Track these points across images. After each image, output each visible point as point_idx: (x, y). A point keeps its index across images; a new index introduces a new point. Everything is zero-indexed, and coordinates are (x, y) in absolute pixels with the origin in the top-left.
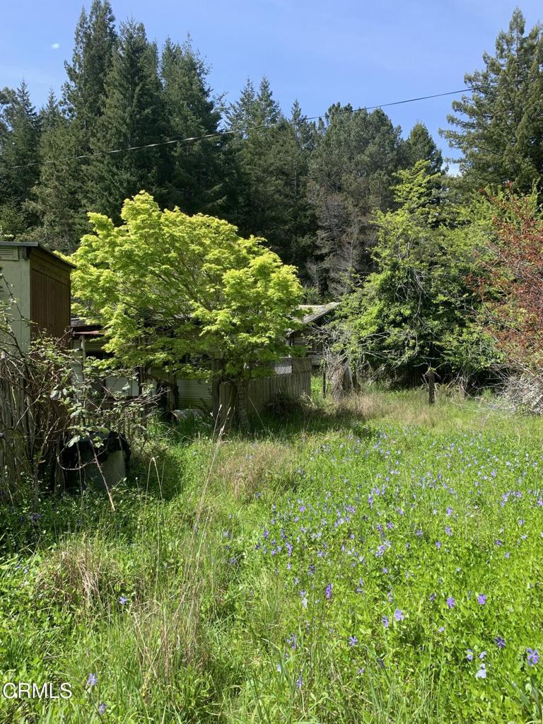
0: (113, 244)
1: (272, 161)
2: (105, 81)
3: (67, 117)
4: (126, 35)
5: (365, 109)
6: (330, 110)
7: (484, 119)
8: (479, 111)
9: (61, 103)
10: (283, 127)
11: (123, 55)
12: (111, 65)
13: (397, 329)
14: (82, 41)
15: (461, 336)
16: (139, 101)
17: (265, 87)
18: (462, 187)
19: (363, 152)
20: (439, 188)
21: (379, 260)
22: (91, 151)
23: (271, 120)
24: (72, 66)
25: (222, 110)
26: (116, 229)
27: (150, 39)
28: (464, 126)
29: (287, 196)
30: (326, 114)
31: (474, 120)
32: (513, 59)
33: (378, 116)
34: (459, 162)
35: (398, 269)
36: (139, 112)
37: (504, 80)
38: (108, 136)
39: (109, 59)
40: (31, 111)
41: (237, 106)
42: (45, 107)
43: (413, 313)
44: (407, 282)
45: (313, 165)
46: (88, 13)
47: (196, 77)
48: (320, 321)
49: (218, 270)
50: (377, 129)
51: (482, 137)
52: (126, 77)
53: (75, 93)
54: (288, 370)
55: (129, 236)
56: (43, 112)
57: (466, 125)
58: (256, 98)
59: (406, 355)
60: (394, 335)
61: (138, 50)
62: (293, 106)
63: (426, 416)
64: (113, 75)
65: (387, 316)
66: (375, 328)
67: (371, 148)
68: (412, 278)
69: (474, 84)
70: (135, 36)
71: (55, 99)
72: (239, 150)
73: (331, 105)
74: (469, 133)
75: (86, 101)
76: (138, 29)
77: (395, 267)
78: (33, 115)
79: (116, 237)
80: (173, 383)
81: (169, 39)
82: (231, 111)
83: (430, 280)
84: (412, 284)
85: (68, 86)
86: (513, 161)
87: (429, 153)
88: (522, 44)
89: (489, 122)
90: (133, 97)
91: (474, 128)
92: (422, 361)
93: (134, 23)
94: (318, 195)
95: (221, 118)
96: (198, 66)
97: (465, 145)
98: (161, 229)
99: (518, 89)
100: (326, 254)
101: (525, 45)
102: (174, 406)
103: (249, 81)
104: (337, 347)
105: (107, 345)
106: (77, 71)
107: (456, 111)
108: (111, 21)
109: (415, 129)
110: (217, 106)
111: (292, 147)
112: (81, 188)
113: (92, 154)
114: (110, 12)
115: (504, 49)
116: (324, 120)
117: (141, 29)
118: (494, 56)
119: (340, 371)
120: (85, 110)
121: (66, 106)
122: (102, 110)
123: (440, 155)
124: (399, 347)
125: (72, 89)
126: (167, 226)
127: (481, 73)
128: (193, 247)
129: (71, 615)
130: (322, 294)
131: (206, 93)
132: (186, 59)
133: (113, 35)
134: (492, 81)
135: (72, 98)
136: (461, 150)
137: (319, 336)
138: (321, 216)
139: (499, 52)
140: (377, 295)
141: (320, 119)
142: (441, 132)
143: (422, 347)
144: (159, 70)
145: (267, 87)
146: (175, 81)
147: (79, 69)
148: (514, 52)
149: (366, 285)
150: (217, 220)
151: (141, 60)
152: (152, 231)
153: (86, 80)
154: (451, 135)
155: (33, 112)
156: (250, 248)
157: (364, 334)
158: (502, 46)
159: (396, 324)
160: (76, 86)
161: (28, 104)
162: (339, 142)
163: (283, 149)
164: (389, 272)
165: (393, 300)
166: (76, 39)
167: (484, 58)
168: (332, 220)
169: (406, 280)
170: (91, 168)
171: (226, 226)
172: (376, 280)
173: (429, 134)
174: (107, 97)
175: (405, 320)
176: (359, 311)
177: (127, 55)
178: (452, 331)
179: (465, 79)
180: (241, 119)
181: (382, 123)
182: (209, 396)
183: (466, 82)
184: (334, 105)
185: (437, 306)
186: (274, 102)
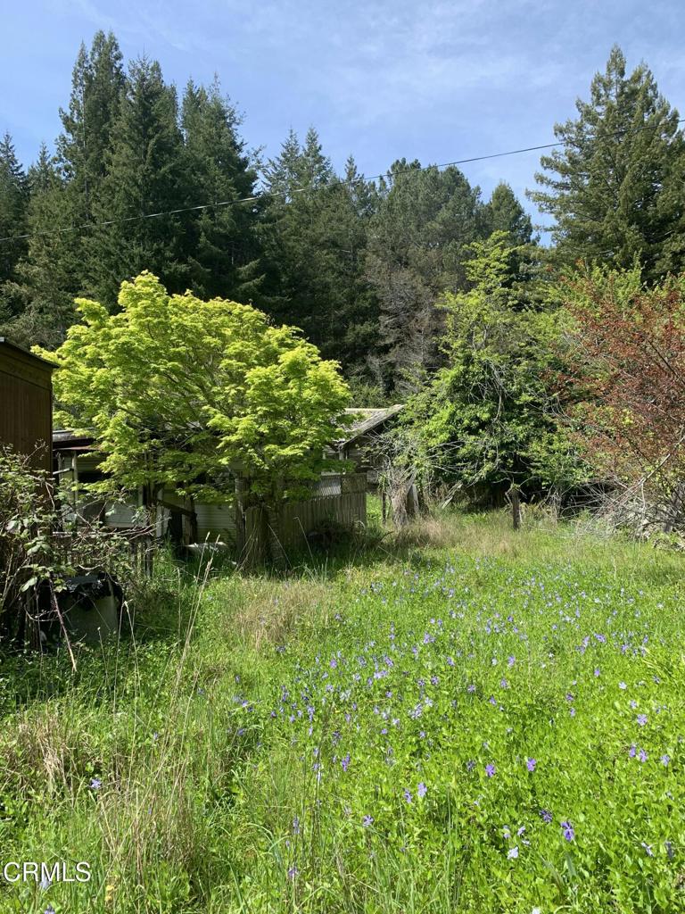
0: (107, 337)
1: (322, 230)
2: (110, 133)
3: (63, 178)
4: (137, 77)
5: (436, 167)
6: (393, 167)
7: (580, 179)
8: (572, 168)
9: (55, 160)
10: (336, 187)
11: (133, 101)
12: (118, 113)
13: (473, 437)
14: (81, 84)
15: (551, 444)
16: (153, 157)
17: (312, 139)
18: (556, 261)
19: (433, 218)
20: (528, 262)
21: (448, 353)
22: (93, 220)
23: (320, 180)
24: (69, 114)
25: (259, 168)
26: (113, 318)
27: (167, 82)
28: (555, 187)
29: (341, 273)
30: (388, 172)
31: (567, 180)
32: (612, 107)
33: (451, 175)
34: (551, 229)
35: (473, 363)
36: (154, 171)
37: (602, 132)
38: (115, 200)
39: (116, 106)
40: (17, 170)
41: (277, 163)
42: (36, 165)
43: (493, 416)
44: (484, 379)
45: (373, 235)
46: (89, 49)
47: (226, 129)
48: (380, 428)
49: (241, 367)
50: (451, 190)
51: (579, 200)
52: (137, 128)
53: (73, 148)
54: (336, 490)
55: (128, 327)
56: (33, 171)
57: (557, 186)
58: (301, 152)
59: (485, 469)
60: (470, 443)
61: (152, 95)
62: (347, 163)
63: (506, 544)
64: (121, 125)
65: (460, 421)
66: (445, 436)
67: (444, 214)
68: (489, 373)
69: (566, 136)
70: (148, 77)
71: (47, 155)
72: (280, 217)
73: (395, 161)
74: (563, 195)
75: (87, 157)
76: (152, 69)
77: (468, 360)
78: (19, 174)
79: (110, 328)
80: (190, 510)
81: (192, 82)
82: (270, 169)
83: (511, 375)
84: (489, 380)
85: (64, 139)
86: (616, 229)
87: (515, 219)
88: (622, 88)
89: (586, 182)
90: (146, 152)
91: (568, 188)
92: (503, 475)
93: (147, 62)
94: (379, 272)
95: (257, 178)
96: (228, 114)
97: (558, 208)
98: (167, 317)
99: (620, 142)
100: (391, 345)
101: (626, 90)
102: (190, 539)
103: (291, 131)
104: (401, 460)
105: (103, 464)
106: (75, 120)
107: (545, 168)
108: (117, 59)
109: (497, 190)
110: (252, 163)
111: (346, 213)
112: (80, 265)
113: (95, 222)
114: (116, 49)
115: (601, 95)
116: (386, 179)
117: (157, 68)
118: (589, 103)
119: (403, 490)
120: (85, 169)
121: (61, 163)
122: (107, 169)
123: (529, 221)
124: (475, 459)
125: (68, 142)
126: (176, 314)
127: (574, 123)
128: (208, 339)
129: (27, 803)
130: (388, 395)
131: (238, 147)
132: (213, 106)
133: (120, 77)
134: (587, 133)
135: (69, 154)
136: (553, 215)
137: (378, 447)
138: (384, 299)
139: (595, 98)
140: (448, 395)
141: (381, 178)
142: (528, 194)
143: (504, 458)
144: (179, 120)
145: (315, 140)
146: (200, 132)
147: (77, 118)
148: (613, 99)
149: (435, 382)
150: (239, 305)
151: (156, 107)
152: (156, 321)
153: (87, 131)
154: (540, 198)
155: (20, 172)
156: (283, 339)
157: (433, 443)
158: (599, 91)
159: (471, 431)
160: (74, 139)
161: (13, 161)
162: (404, 207)
163: (336, 215)
164: (462, 368)
165: (467, 401)
166: (74, 82)
167: (578, 105)
168: (397, 303)
169: (482, 377)
170: (93, 241)
171: (250, 313)
172: (447, 376)
173: (515, 196)
174: (113, 153)
175: (483, 425)
176: (426, 416)
177: (140, 101)
178: (540, 438)
179: (555, 130)
180: (283, 179)
181: (457, 184)
182: (233, 525)
183: (556, 134)
184: (398, 161)
185: (521, 407)
186: (324, 158)
